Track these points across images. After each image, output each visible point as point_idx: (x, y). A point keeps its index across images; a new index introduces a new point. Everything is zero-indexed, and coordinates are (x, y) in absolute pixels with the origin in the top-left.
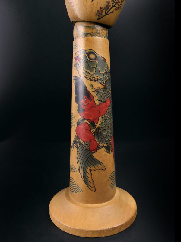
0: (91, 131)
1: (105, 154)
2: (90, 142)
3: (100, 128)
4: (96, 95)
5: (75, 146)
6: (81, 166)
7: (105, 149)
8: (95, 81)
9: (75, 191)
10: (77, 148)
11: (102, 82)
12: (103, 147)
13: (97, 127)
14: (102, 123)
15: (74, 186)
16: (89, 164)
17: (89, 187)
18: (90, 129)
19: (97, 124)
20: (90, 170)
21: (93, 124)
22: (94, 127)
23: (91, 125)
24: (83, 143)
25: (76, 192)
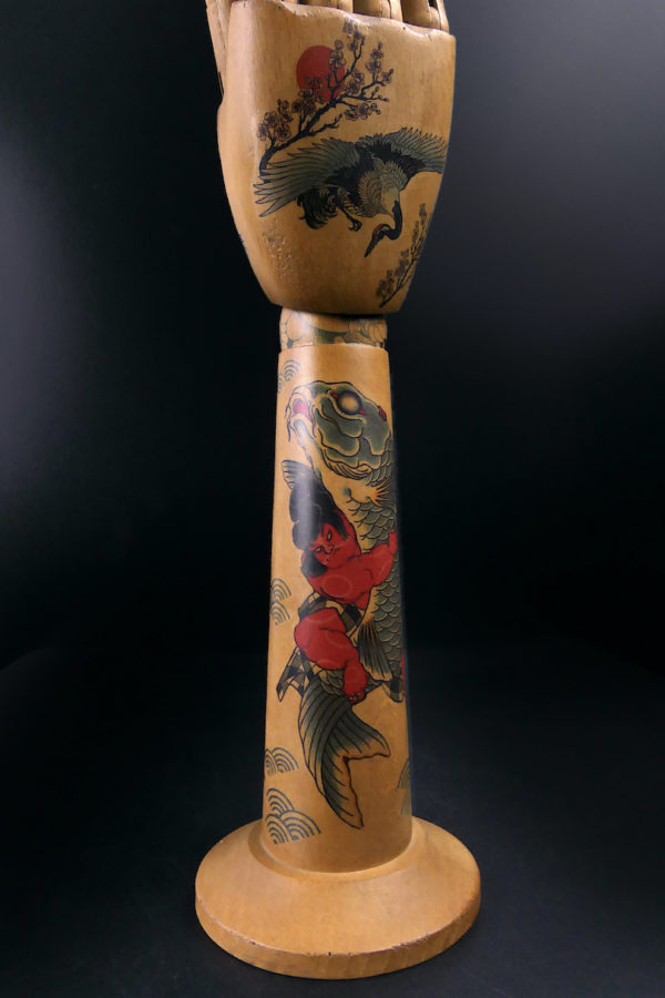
0: (349, 634)
1: (389, 704)
2: (343, 669)
3: (373, 622)
4: (362, 521)
5: (290, 684)
6: (314, 749)
7: (388, 689)
8: (358, 478)
9: (294, 833)
10: (301, 690)
11: (378, 483)
12: (381, 682)
13: (364, 622)
14: (380, 607)
15: (287, 819)
16: (342, 739)
17: (343, 815)
18: (343, 630)
19: (365, 610)
20: (346, 760)
21: (353, 612)
22: (356, 621)
23: (347, 617)
24: (323, 675)
25: (295, 838)
